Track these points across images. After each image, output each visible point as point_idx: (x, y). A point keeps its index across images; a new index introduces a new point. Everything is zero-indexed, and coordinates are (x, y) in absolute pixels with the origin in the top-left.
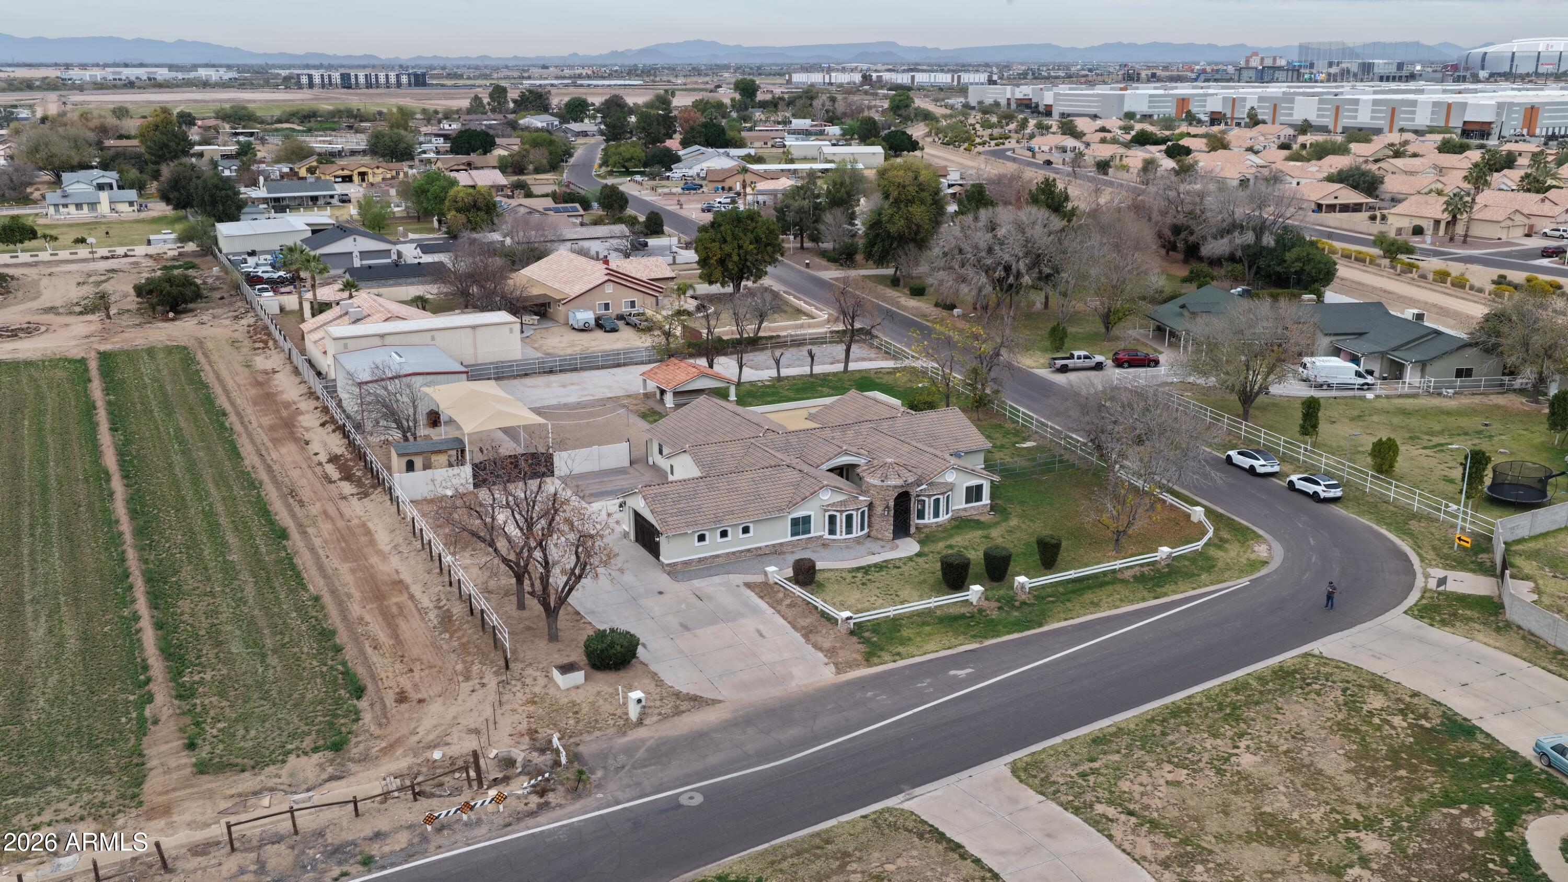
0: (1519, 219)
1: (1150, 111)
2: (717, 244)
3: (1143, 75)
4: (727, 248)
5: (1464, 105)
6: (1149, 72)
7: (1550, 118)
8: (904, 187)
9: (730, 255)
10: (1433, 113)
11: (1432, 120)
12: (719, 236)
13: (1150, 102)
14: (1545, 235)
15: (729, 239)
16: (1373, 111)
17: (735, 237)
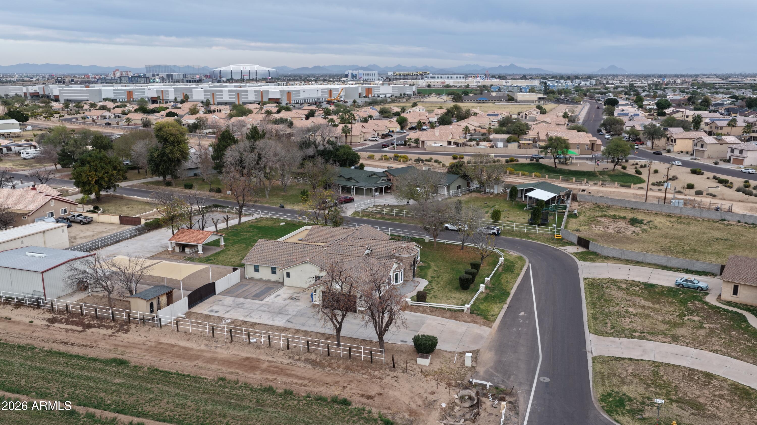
0: (362, 134)
1: (115, 98)
2: (94, 172)
3: (67, 80)
4: (101, 174)
5: (267, 92)
6: (70, 79)
7: (295, 96)
8: (175, 135)
9: (101, 178)
10: (255, 95)
11: (255, 98)
12: (92, 169)
13: (114, 93)
14: (370, 140)
15: (99, 169)
16: (229, 95)
17: (103, 168)
